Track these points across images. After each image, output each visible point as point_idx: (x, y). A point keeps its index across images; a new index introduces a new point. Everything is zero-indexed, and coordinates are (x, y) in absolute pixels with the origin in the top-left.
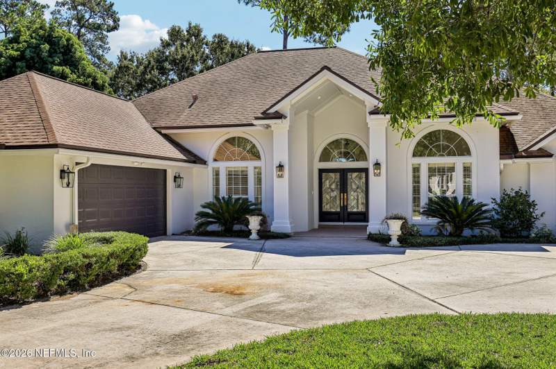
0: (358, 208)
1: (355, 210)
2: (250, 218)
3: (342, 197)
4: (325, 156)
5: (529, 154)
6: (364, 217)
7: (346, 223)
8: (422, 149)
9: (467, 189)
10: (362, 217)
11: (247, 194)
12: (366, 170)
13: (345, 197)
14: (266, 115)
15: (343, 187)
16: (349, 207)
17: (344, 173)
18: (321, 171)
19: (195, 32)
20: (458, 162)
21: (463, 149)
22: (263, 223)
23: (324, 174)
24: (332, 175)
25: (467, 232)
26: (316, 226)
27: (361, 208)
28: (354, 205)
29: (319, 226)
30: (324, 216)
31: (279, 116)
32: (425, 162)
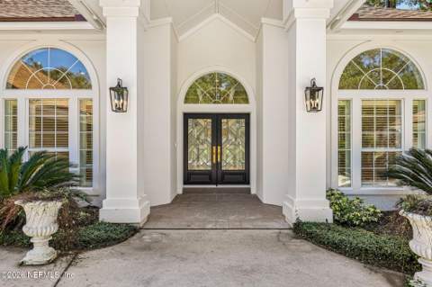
0: (235, 166)
1: (232, 168)
2: (27, 207)
3: (214, 151)
7: (220, 186)
10: (240, 178)
11: (66, 145)
12: (247, 116)
13: (219, 151)
16: (223, 164)
18: (187, 116)
23: (190, 121)
24: (201, 121)
26: (180, 191)
27: (240, 167)
29: (184, 189)
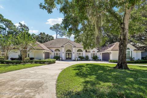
4: (67, 52)
5: (88, 52)
6: (71, 58)
8: (78, 51)
9: (82, 55)
14: (62, 47)
15: (69, 55)
17: (69, 53)
19: (44, 33)
20: (82, 52)
21: (82, 51)
22: (62, 59)
25: (83, 60)
28: (70, 57)
30: (66, 58)
31: (63, 47)
32: (78, 52)
